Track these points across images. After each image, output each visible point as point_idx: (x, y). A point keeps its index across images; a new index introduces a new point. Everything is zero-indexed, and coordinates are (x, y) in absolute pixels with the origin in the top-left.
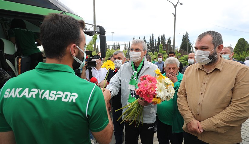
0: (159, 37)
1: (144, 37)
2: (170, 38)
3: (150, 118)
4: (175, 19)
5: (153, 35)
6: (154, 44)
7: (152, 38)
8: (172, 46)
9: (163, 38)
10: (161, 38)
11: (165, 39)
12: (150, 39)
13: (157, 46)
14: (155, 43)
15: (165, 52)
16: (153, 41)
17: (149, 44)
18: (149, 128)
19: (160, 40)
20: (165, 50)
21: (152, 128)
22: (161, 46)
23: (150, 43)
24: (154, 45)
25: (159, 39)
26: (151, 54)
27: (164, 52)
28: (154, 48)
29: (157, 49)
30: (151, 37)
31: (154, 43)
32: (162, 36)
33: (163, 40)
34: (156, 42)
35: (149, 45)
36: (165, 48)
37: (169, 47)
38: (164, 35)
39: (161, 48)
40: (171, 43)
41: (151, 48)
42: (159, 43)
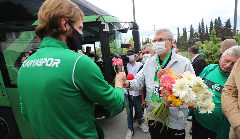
0: (212, 21)
1: (191, 25)
2: (229, 20)
3: (177, 122)
5: (202, 21)
6: (205, 31)
7: (201, 24)
8: (232, 30)
9: (218, 22)
10: (215, 22)
11: (221, 22)
12: (199, 26)
13: (209, 33)
14: (205, 30)
16: (203, 27)
17: (198, 32)
18: (176, 134)
19: (214, 25)
20: (219, 37)
21: (180, 134)
23: (200, 31)
24: (204, 33)
25: (212, 24)
26: (200, 43)
27: (218, 39)
28: (204, 35)
30: (200, 24)
31: (204, 30)
32: (216, 20)
33: (218, 24)
35: (198, 33)
36: (220, 34)
37: (226, 32)
38: (219, 18)
39: (214, 34)
40: (230, 26)
41: (200, 36)
42: (211, 29)
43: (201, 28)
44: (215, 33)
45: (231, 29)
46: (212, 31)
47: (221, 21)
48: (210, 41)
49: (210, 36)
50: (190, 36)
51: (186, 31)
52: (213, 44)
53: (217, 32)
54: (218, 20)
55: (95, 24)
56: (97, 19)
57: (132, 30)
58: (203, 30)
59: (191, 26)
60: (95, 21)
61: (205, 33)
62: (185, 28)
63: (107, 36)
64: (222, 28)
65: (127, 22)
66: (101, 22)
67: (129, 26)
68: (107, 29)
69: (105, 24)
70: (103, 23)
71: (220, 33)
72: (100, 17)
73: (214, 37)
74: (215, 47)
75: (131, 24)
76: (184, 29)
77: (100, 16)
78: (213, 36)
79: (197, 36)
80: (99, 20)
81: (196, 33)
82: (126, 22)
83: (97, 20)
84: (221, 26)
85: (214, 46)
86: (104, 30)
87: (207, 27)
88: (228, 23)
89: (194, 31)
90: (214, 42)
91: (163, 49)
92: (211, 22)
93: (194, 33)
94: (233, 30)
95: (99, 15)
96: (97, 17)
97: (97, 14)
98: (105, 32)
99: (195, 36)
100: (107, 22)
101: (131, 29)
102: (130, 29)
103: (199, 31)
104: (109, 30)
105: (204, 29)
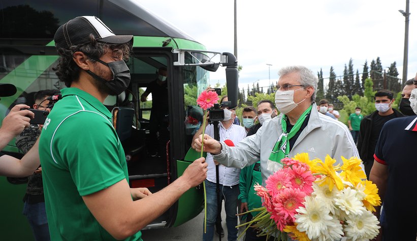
0: (366, 64)
1: (332, 68)
2: (395, 63)
4: (407, 21)
5: (351, 62)
6: (355, 79)
7: (348, 68)
8: (399, 81)
9: (376, 66)
10: (372, 66)
11: (381, 66)
12: (345, 71)
13: (361, 82)
14: (355, 77)
16: (351, 72)
17: (342, 80)
19: (369, 70)
22: (368, 81)
23: (345, 78)
24: (353, 83)
25: (366, 68)
26: (345, 99)
28: (354, 86)
29: (361, 89)
30: (346, 67)
31: (353, 78)
32: (373, 62)
33: (376, 69)
34: (358, 75)
35: (343, 82)
36: (380, 86)
37: (389, 83)
38: (378, 59)
39: (369, 85)
40: (397, 74)
41: (346, 87)
42: (365, 76)
43: (349, 73)
44: (372, 83)
45: (398, 79)
46: (366, 80)
47: (381, 65)
48: (363, 96)
49: (363, 88)
50: (329, 85)
51: (322, 77)
52: (368, 102)
53: (376, 83)
54: (376, 62)
55: (160, 52)
56: (165, 44)
57: (225, 67)
58: (350, 78)
59: (332, 69)
60: (161, 46)
61: (355, 82)
62: (321, 72)
63: (180, 75)
64: (383, 76)
65: (217, 53)
66: (171, 49)
68: (181, 62)
69: (178, 54)
70: (175, 51)
71: (380, 84)
72: (170, 40)
73: (369, 90)
74: (371, 106)
75: (225, 56)
76: (320, 73)
77: (170, 38)
78: (368, 87)
79: (341, 87)
80: (169, 46)
81: (339, 82)
82: (215, 53)
83: (164, 45)
84: (381, 72)
85: (369, 104)
86: (176, 64)
87: (357, 72)
88: (393, 67)
89: (336, 78)
90: (370, 98)
91: (290, 104)
92: (364, 64)
93: (336, 81)
94: (402, 81)
95: (169, 37)
96: (165, 39)
97: (165, 35)
98: (178, 67)
99: (336, 86)
100: (181, 51)
101: (224, 65)
102: (221, 64)
103: (344, 78)
104: (186, 63)
105: (353, 75)
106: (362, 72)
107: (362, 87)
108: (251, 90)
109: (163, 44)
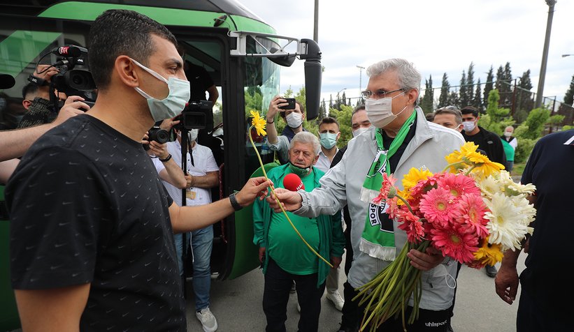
0: (491, 71)
1: (445, 75)
2: (528, 72)
4: (551, 13)
5: (471, 68)
6: (475, 92)
7: (467, 76)
8: (532, 97)
9: (504, 74)
10: (498, 74)
11: (510, 76)
12: (463, 80)
13: (482, 96)
14: (475, 88)
15: (507, 111)
16: (471, 82)
17: (458, 92)
18: (429, 324)
19: (495, 80)
20: (505, 107)
22: (493, 94)
23: (462, 90)
24: (472, 97)
25: (490, 77)
27: (502, 110)
28: (472, 102)
29: (482, 106)
30: (464, 75)
31: (472, 90)
32: (501, 68)
34: (479, 84)
35: (459, 96)
36: (507, 102)
37: (520, 98)
38: (507, 65)
39: (494, 99)
40: (530, 87)
41: (463, 102)
42: (489, 87)
43: (467, 83)
44: (498, 97)
45: (530, 94)
46: (491, 92)
47: (511, 73)
48: (485, 114)
49: (486, 104)
50: (440, 99)
51: (431, 87)
52: (491, 122)
53: (503, 98)
54: (504, 70)
55: (210, 35)
56: (218, 22)
57: (305, 60)
58: (469, 90)
59: (445, 77)
60: (212, 25)
61: (474, 96)
62: (430, 80)
63: (240, 71)
64: (512, 88)
65: (293, 39)
66: (226, 30)
67: (298, 50)
68: (240, 50)
69: (236, 38)
70: (233, 34)
71: (506, 100)
72: (225, 17)
73: (493, 106)
74: (494, 128)
75: (304, 44)
76: (428, 82)
77: (225, 14)
78: (492, 102)
79: (456, 102)
80: (224, 26)
81: (454, 95)
82: (290, 40)
83: (216, 25)
84: (510, 82)
85: (492, 125)
86: (233, 52)
87: (479, 82)
88: (526, 76)
89: (451, 90)
90: (494, 117)
91: (387, 116)
92: (489, 72)
93: (450, 93)
94: (536, 96)
95: (223, 12)
96: (218, 16)
97: (218, 10)
98: (236, 58)
99: (450, 100)
100: (242, 33)
101: (302, 57)
102: (299, 57)
103: (460, 90)
104: (247, 53)
105: (472, 86)
106: (485, 82)
107: (483, 103)
108: (334, 103)
109: (214, 22)
